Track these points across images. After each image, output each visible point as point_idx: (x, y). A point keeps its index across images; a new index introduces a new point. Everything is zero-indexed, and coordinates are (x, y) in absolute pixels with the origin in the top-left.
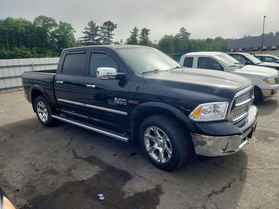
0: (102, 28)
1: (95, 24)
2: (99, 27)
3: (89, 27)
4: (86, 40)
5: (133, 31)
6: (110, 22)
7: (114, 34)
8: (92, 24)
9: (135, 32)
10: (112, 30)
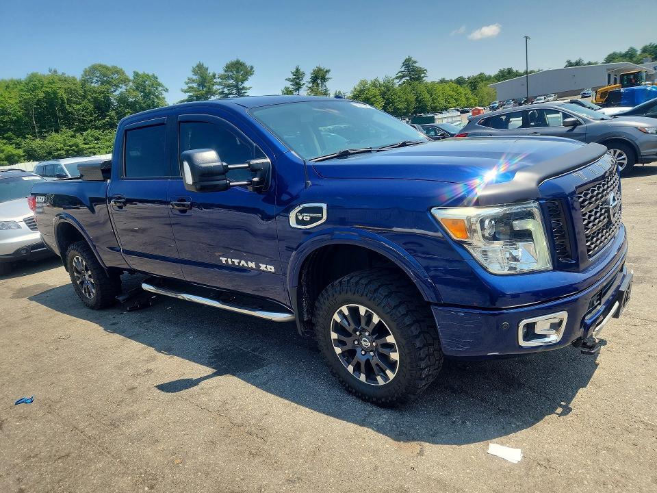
0: (223, 77)
1: (207, 69)
3: (195, 78)
5: (292, 77)
6: (238, 62)
7: (250, 88)
8: (200, 70)
10: (244, 79)
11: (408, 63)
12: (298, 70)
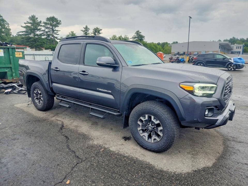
0: (45, 23)
1: (37, 18)
2: (42, 22)
3: (30, 21)
4: (26, 35)
5: (84, 30)
6: (53, 18)
7: (59, 31)
8: (33, 18)
9: (86, 31)
10: (56, 26)
11: (138, 33)
12: (86, 27)
